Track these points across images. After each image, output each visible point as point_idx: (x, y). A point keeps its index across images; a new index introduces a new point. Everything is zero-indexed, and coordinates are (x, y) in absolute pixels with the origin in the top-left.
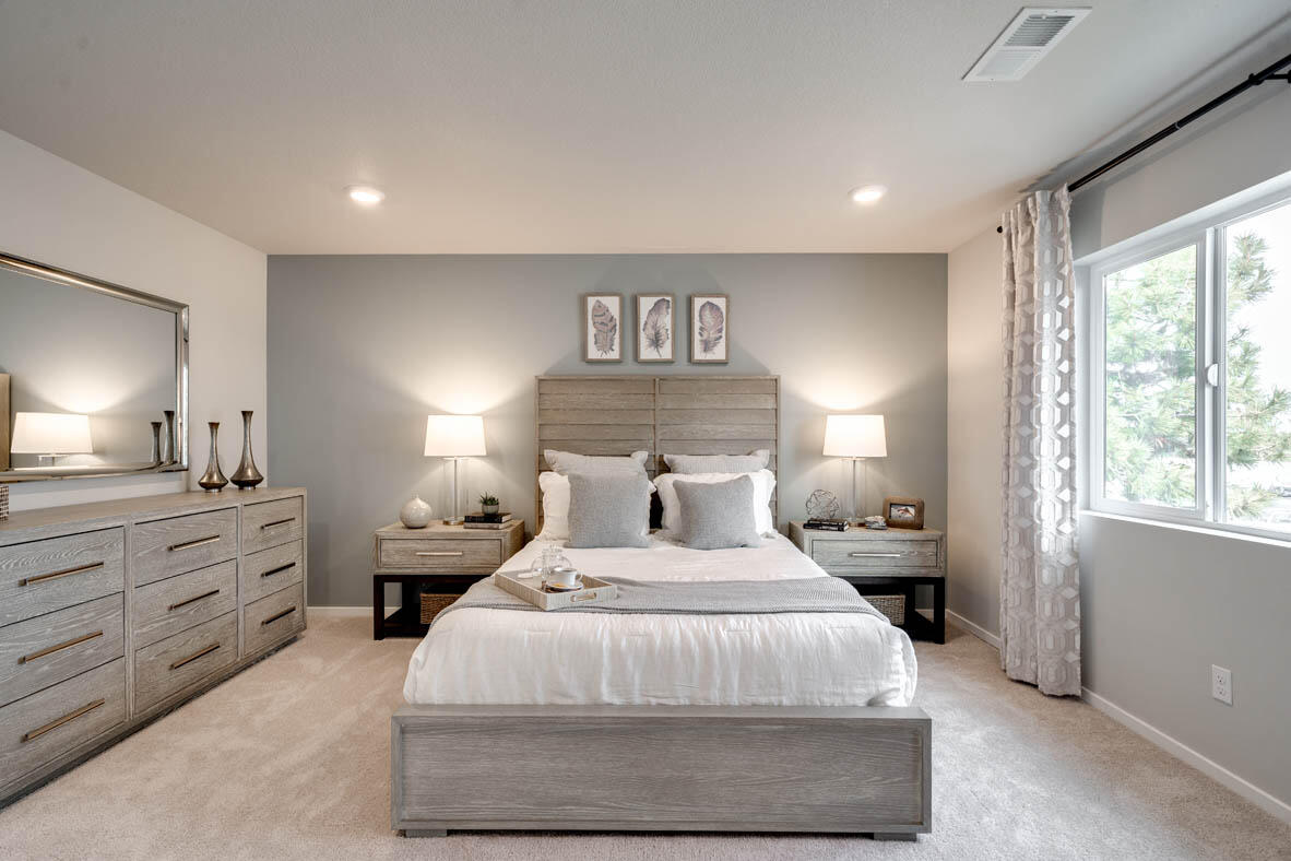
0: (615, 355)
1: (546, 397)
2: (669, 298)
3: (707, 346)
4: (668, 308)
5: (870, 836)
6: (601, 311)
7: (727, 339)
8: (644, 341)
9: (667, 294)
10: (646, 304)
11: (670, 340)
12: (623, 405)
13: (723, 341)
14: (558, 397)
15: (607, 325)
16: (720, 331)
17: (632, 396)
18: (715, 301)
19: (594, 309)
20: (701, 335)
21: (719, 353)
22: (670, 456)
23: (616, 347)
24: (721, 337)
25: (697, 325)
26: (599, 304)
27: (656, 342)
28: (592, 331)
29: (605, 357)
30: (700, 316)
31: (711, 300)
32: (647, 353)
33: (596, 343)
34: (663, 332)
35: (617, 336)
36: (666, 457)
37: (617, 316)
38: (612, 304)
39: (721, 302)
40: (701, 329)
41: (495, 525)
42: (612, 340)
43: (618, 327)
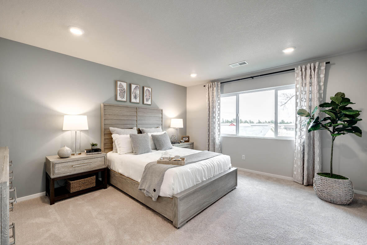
0: (125, 100)
1: (106, 111)
2: (139, 86)
3: (147, 100)
4: (138, 89)
5: (233, 190)
6: (121, 86)
7: (151, 99)
8: (132, 97)
9: (138, 85)
10: (133, 87)
11: (139, 97)
12: (128, 114)
13: (150, 99)
14: (110, 111)
15: (123, 91)
16: (150, 97)
17: (131, 112)
18: (149, 89)
19: (119, 85)
20: (146, 97)
21: (149, 103)
22: (141, 128)
23: (125, 97)
24: (150, 98)
25: (145, 94)
26: (121, 84)
27: (135, 97)
28: (119, 92)
29: (122, 100)
30: (146, 92)
31: (148, 88)
32: (133, 100)
33: (120, 95)
34: (137, 95)
35: (125, 94)
36: (140, 129)
37: (126, 89)
38: (125, 85)
39: (150, 89)
40: (146, 95)
41: (100, 152)
42: (124, 95)
43: (126, 92)
